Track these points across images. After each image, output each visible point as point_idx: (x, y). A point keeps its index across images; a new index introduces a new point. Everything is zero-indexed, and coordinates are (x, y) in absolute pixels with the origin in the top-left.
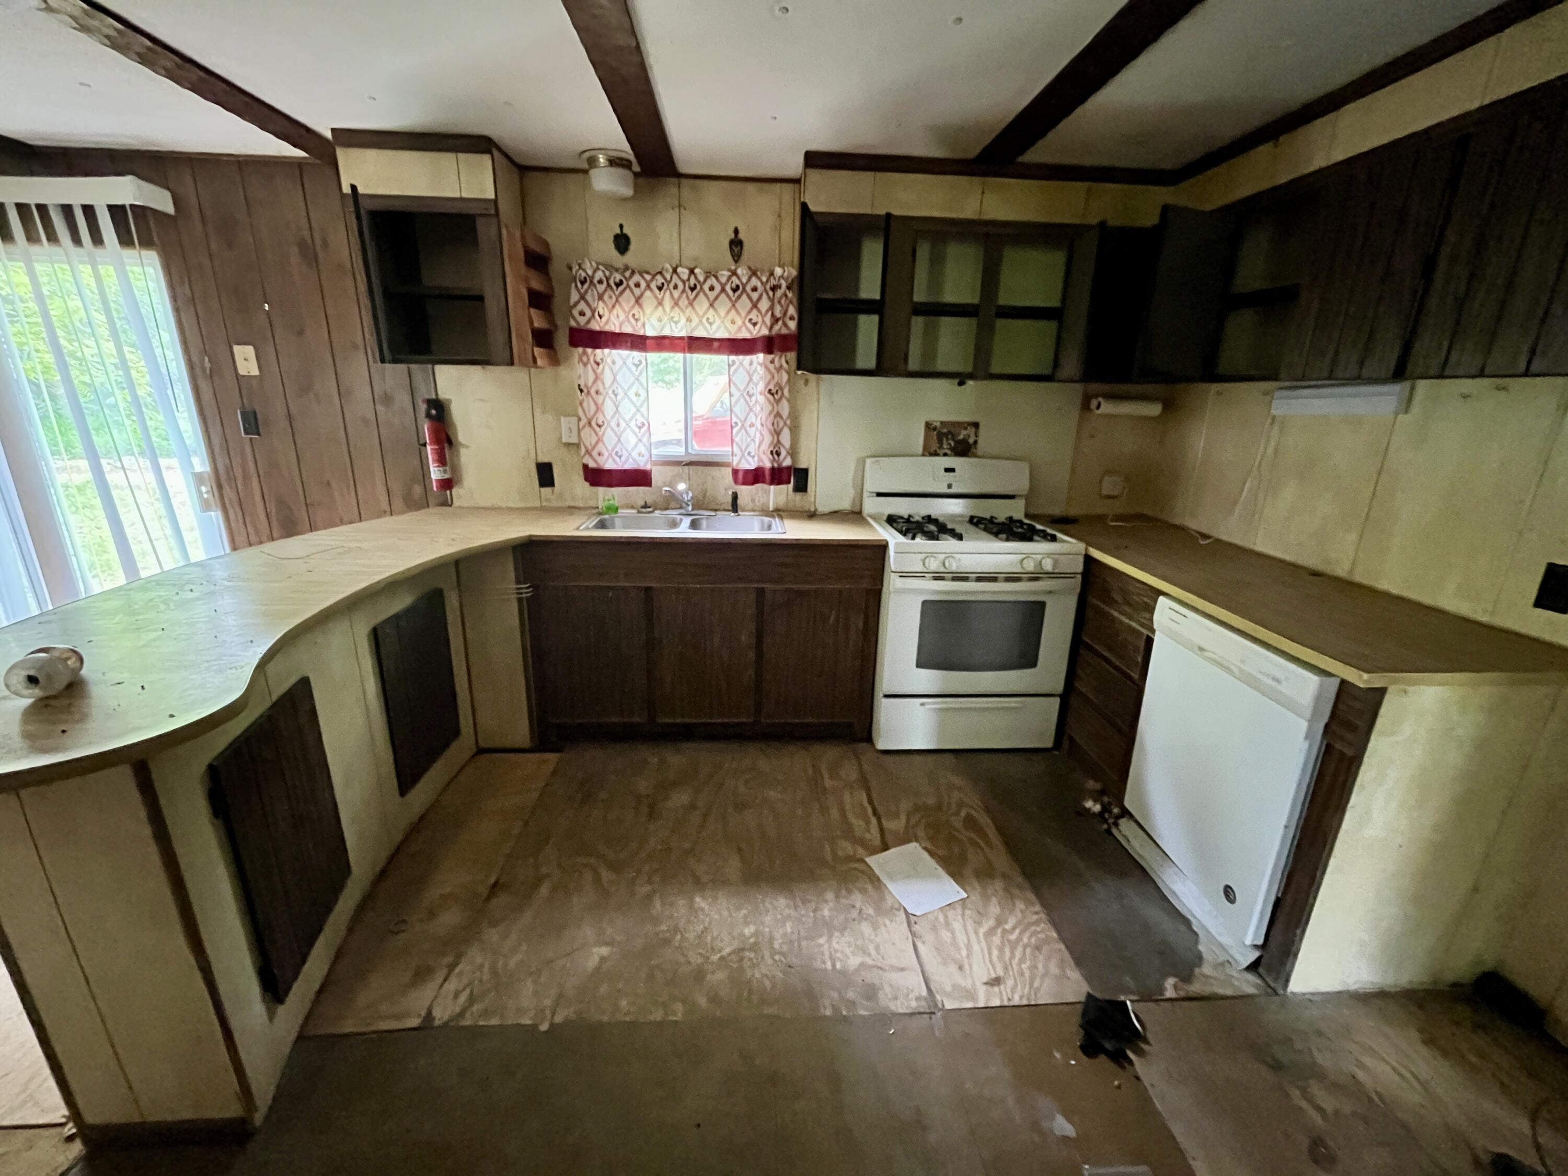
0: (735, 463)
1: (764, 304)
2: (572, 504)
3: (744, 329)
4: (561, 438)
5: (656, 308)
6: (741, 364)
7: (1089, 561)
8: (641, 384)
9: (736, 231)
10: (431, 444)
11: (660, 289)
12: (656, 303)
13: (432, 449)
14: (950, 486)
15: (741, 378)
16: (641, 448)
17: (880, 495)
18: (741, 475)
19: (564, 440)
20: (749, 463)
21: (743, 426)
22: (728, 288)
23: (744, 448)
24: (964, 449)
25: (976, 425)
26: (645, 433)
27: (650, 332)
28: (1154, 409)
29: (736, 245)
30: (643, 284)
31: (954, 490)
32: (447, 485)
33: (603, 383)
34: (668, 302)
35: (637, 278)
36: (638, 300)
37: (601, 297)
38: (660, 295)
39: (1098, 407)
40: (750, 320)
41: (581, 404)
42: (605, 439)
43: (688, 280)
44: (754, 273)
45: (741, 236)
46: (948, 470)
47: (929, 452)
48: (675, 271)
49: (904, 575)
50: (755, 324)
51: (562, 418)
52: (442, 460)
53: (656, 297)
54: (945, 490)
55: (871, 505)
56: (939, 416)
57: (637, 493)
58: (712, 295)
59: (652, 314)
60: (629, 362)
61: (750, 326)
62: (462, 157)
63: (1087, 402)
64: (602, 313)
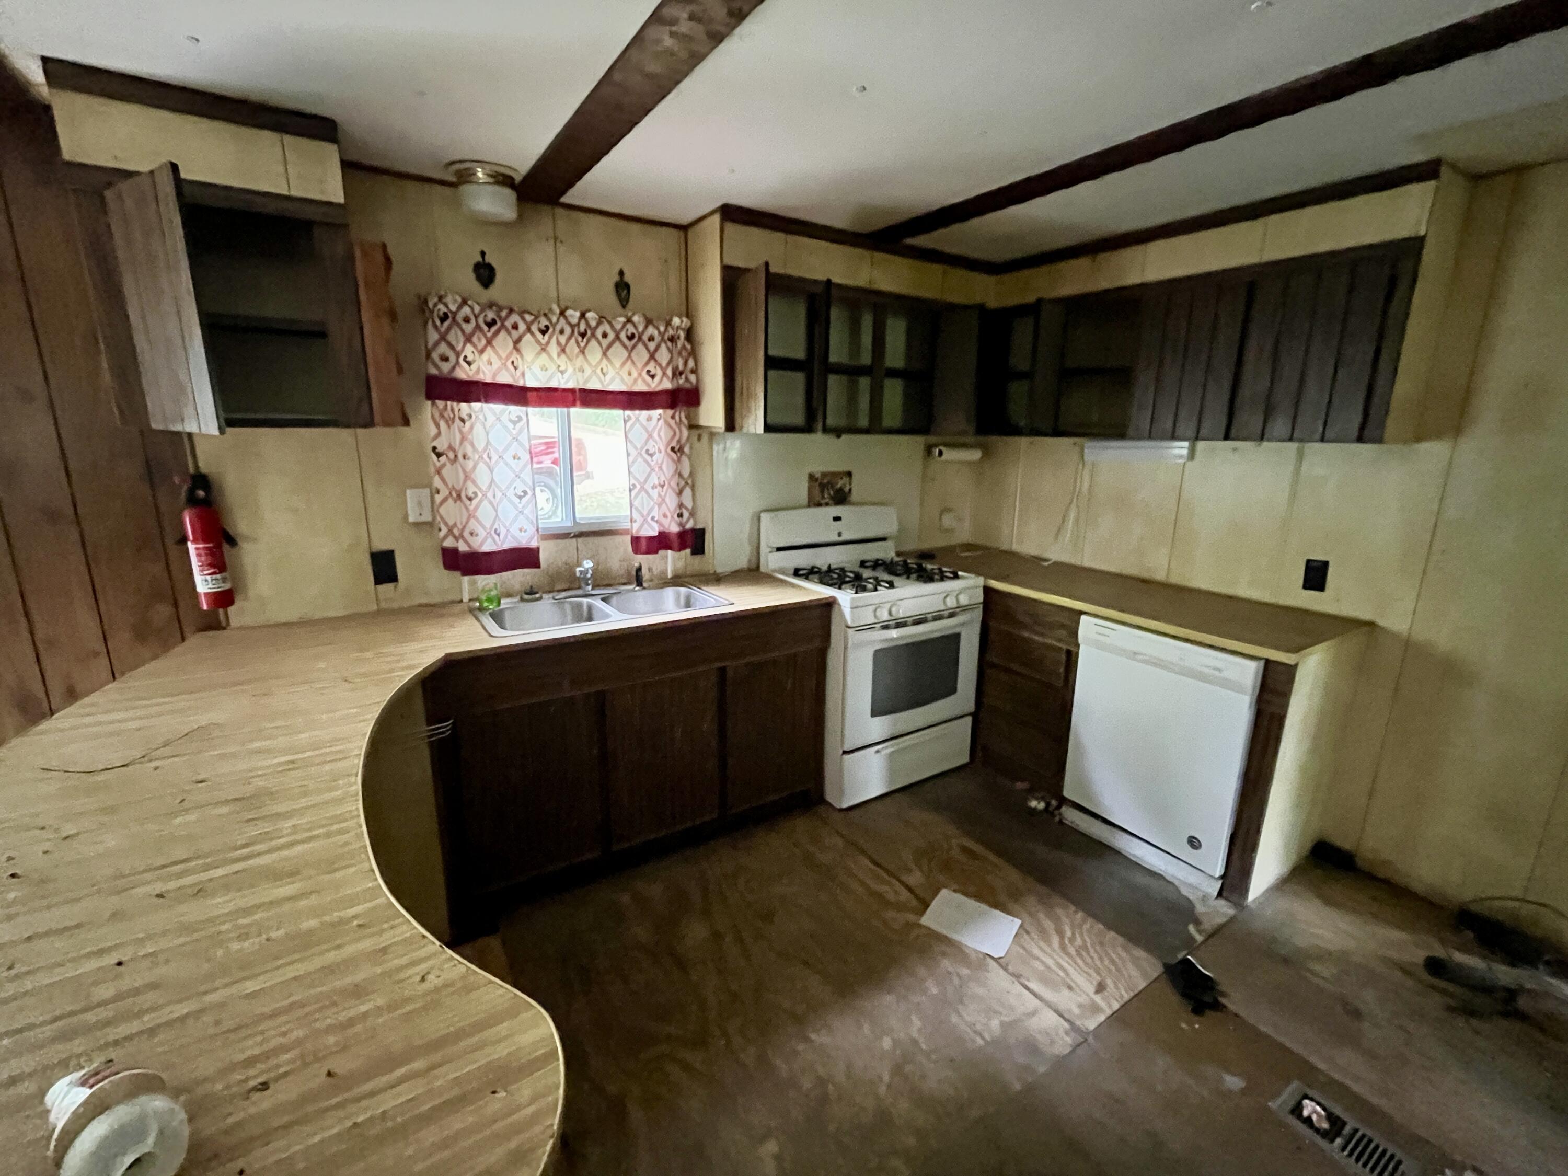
0: (634, 531)
1: (663, 355)
2: (424, 600)
3: (640, 381)
4: (406, 516)
5: (539, 354)
6: (637, 419)
7: (987, 590)
8: (521, 444)
9: (621, 273)
10: (195, 541)
11: (543, 332)
12: (539, 348)
13: (197, 549)
14: (840, 534)
15: (638, 435)
16: (522, 522)
17: (779, 549)
18: (644, 544)
19: (411, 519)
20: (653, 528)
21: (642, 488)
22: (623, 336)
23: (645, 513)
24: (841, 498)
25: (849, 474)
26: (528, 502)
27: (531, 383)
28: (975, 455)
29: (622, 288)
30: (522, 327)
31: (844, 537)
32: (224, 599)
33: (473, 445)
34: (553, 349)
35: (515, 318)
36: (517, 342)
37: (468, 339)
38: (544, 339)
39: (941, 453)
40: (648, 371)
41: (438, 472)
42: (479, 514)
43: (578, 324)
44: (649, 322)
45: (628, 278)
46: (837, 519)
47: (814, 503)
48: (562, 313)
49: (860, 629)
50: (653, 377)
51: (408, 492)
52: (217, 564)
53: (538, 342)
54: (835, 538)
55: (772, 561)
56: (818, 469)
57: (519, 577)
58: (605, 343)
59: (533, 362)
60: (504, 418)
61: (649, 379)
62: (288, 139)
63: (929, 450)
64: (470, 358)
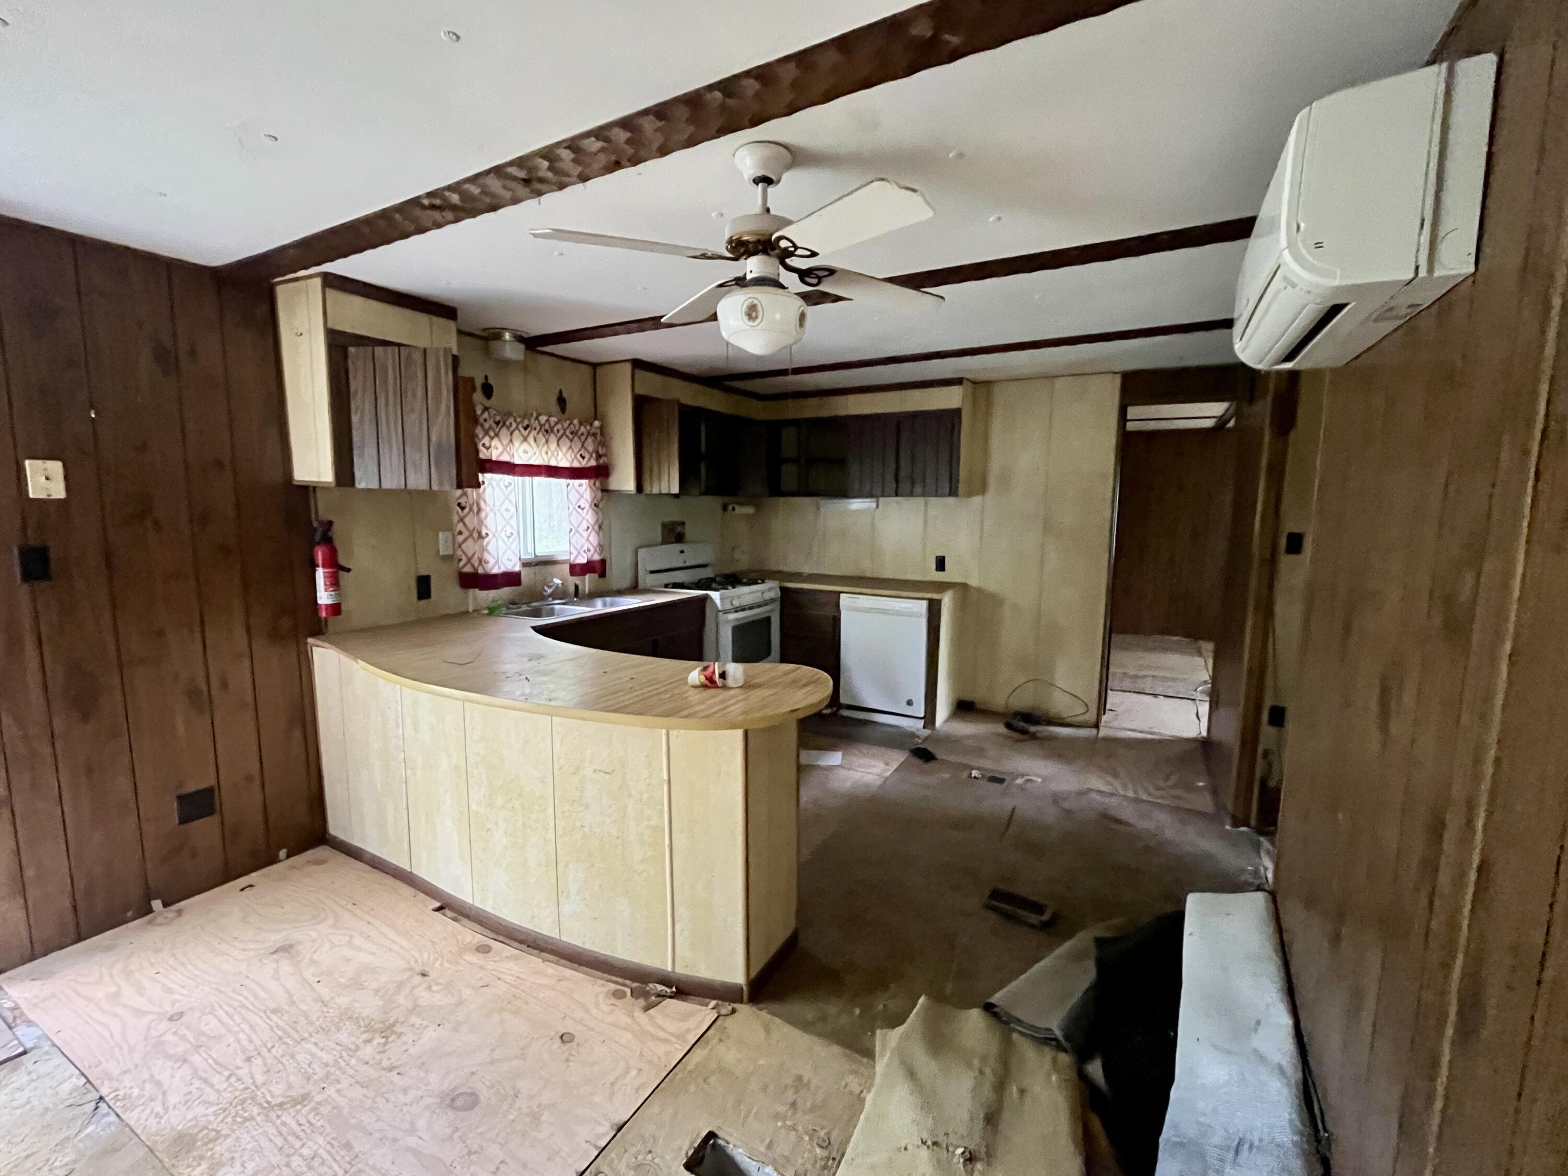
0: (572, 560)
1: (590, 445)
2: (446, 612)
3: (575, 461)
4: (438, 551)
5: (522, 443)
6: (573, 485)
7: (783, 590)
8: (510, 501)
9: (560, 392)
10: (324, 567)
11: (525, 429)
12: (522, 439)
13: (324, 572)
14: (685, 562)
15: (574, 496)
16: (509, 554)
17: (652, 572)
18: (578, 569)
19: (442, 553)
20: (583, 557)
21: (577, 531)
22: (568, 432)
23: (579, 548)
24: (680, 538)
25: (683, 524)
26: (513, 541)
27: (517, 461)
28: (750, 510)
29: (562, 402)
30: (514, 425)
31: (688, 564)
32: (335, 609)
33: (485, 501)
34: (531, 439)
35: (511, 420)
36: (511, 434)
37: (486, 433)
38: (525, 433)
39: (733, 509)
40: (581, 455)
41: (462, 520)
42: (489, 548)
43: (544, 425)
44: (581, 424)
45: (564, 395)
46: (682, 552)
47: (664, 542)
48: (537, 418)
49: (726, 612)
50: (583, 458)
51: (441, 535)
52: (334, 583)
53: (522, 435)
54: (681, 565)
55: (647, 580)
56: (667, 519)
57: (505, 592)
58: (559, 435)
59: (519, 448)
60: (501, 484)
61: (580, 459)
62: (435, 319)
63: (725, 508)
64: (487, 445)
